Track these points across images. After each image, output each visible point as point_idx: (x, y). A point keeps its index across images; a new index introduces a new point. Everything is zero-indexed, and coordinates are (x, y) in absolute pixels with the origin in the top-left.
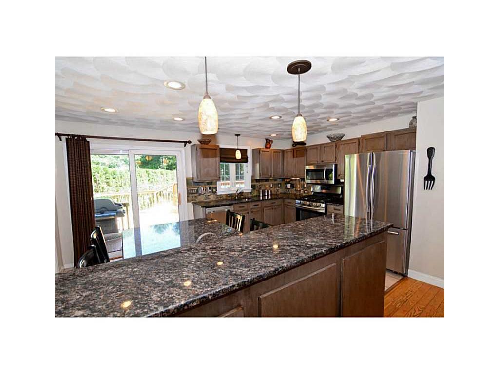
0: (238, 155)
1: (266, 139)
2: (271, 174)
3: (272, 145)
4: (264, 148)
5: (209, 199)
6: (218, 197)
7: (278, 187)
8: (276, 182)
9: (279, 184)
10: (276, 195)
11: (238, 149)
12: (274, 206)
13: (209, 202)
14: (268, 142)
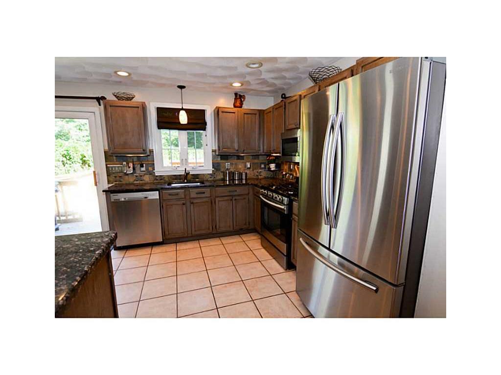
0: (183, 118)
1: (236, 94)
2: (239, 147)
3: (244, 103)
4: (233, 107)
5: (142, 180)
6: (157, 178)
7: (261, 168)
8: (256, 161)
9: (261, 163)
10: (257, 179)
11: (182, 109)
12: (235, 196)
13: (142, 185)
14: (239, 98)
